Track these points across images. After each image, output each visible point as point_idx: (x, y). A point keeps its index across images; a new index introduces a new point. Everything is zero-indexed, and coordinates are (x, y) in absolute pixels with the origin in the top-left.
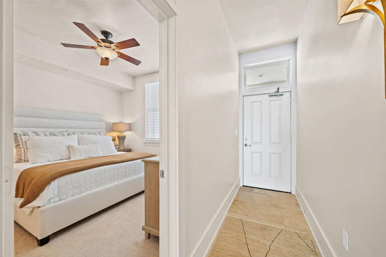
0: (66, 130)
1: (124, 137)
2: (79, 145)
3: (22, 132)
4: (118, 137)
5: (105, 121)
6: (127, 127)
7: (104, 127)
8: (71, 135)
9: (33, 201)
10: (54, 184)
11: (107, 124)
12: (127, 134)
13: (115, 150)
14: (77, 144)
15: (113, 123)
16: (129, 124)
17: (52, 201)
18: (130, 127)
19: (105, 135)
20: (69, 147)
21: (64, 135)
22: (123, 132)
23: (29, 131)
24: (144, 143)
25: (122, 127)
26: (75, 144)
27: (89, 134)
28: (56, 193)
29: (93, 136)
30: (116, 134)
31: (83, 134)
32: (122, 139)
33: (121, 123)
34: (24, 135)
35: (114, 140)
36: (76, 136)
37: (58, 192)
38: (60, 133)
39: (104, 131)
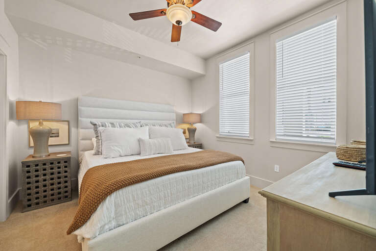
0: (139, 121)
1: (194, 130)
2: (150, 138)
3: (101, 123)
4: (189, 129)
5: (176, 113)
6: (197, 118)
7: (175, 118)
8: (143, 126)
9: (82, 225)
10: (110, 201)
11: (177, 114)
12: (198, 126)
13: (186, 145)
14: (148, 137)
15: (184, 114)
16: (200, 114)
17: (107, 227)
18: (201, 119)
19: (175, 127)
20: (139, 141)
21: (136, 127)
22: (194, 123)
23: (107, 122)
24: (217, 137)
25: (192, 119)
26: (146, 137)
27: (160, 126)
28: (113, 215)
29: (164, 128)
30: (186, 126)
31: (155, 126)
32: (192, 131)
33: (191, 113)
34: (103, 126)
35: (184, 133)
36: (147, 128)
37: (116, 213)
38: (134, 124)
39: (175, 122)
